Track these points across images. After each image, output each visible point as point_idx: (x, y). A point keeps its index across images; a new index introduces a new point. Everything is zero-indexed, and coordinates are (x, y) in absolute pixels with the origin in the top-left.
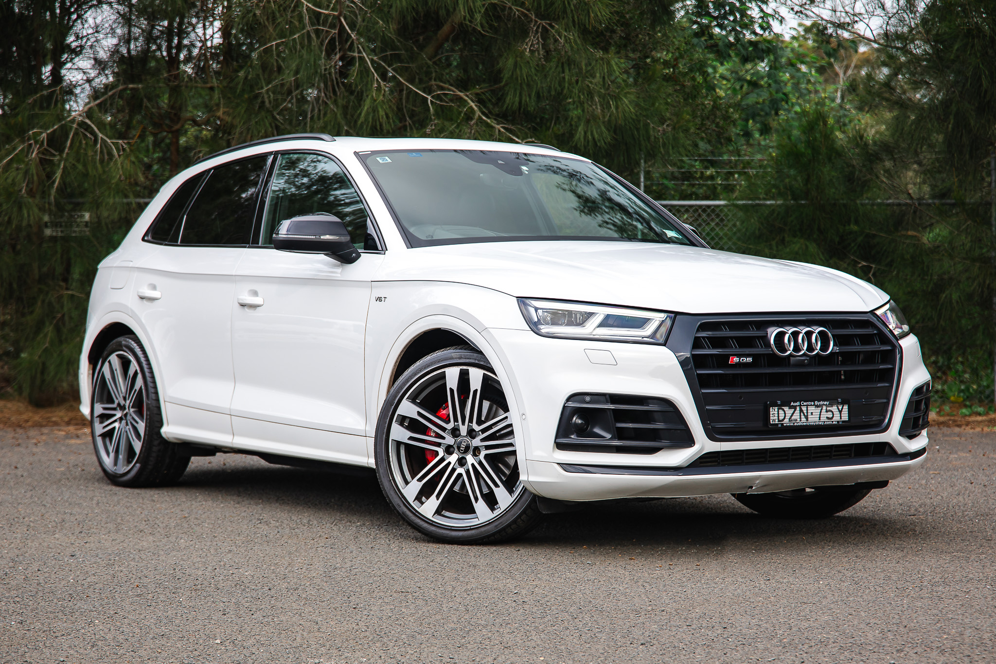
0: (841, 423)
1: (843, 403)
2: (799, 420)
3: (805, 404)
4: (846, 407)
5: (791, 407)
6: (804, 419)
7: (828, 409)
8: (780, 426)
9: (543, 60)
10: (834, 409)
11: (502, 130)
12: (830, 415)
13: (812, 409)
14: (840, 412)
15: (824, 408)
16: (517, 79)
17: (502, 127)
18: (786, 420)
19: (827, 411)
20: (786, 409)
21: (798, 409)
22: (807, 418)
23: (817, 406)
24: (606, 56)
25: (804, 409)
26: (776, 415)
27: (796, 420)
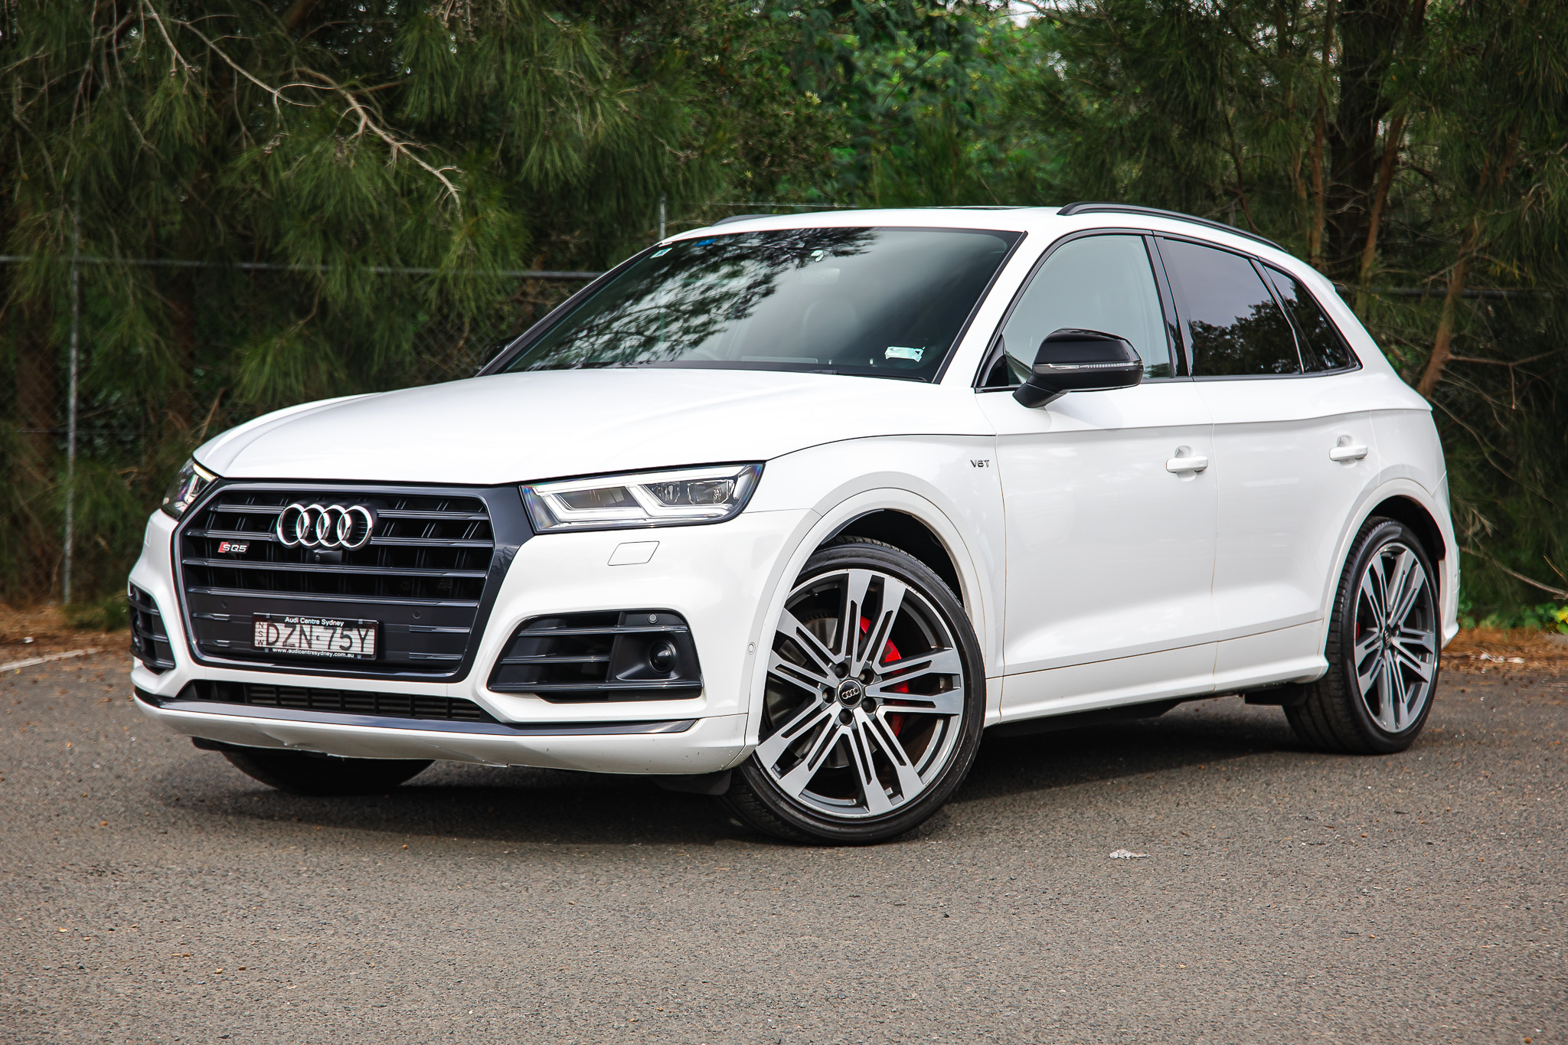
0: (359, 657)
1: (366, 626)
2: (297, 645)
3: (306, 621)
4: (372, 633)
5: (288, 625)
6: (305, 645)
7: (345, 633)
8: (267, 651)
9: (471, 34)
10: (354, 634)
11: (404, 150)
12: (346, 643)
13: (318, 631)
14: (363, 640)
15: (339, 631)
16: (424, 65)
17: (405, 146)
18: (279, 644)
19: (343, 637)
20: (280, 626)
21: (298, 628)
22: (310, 644)
23: (327, 627)
24: (573, 30)
25: (307, 629)
26: (263, 634)
27: (293, 645)
